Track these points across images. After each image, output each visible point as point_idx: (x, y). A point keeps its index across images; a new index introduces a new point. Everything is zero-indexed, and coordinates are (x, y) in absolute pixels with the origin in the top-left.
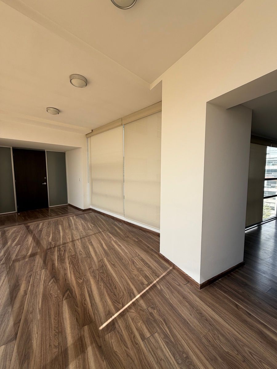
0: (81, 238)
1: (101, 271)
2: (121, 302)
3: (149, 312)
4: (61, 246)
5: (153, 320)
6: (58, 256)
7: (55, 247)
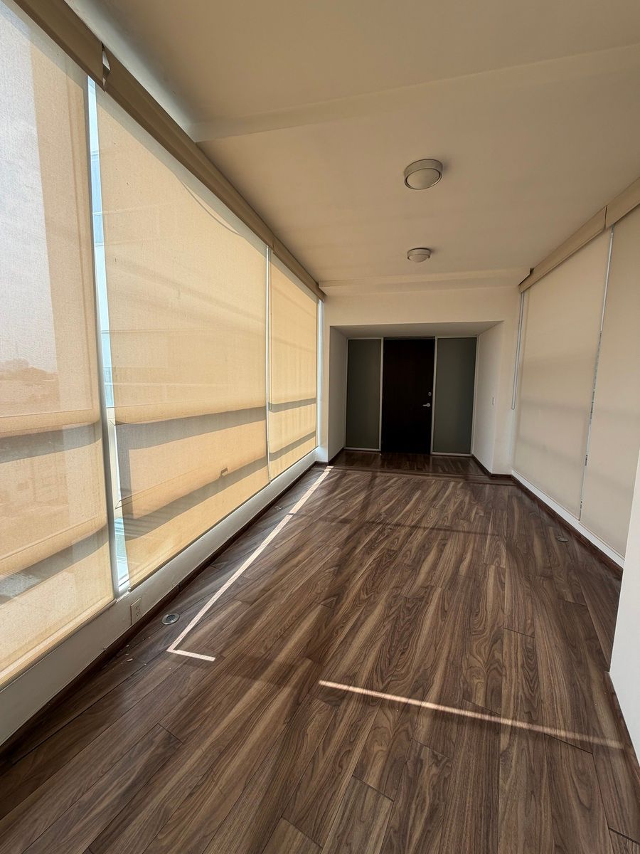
0: (433, 529)
1: (409, 605)
2: (386, 683)
3: (419, 755)
4: (389, 527)
5: (410, 775)
6: (371, 540)
7: (380, 523)
